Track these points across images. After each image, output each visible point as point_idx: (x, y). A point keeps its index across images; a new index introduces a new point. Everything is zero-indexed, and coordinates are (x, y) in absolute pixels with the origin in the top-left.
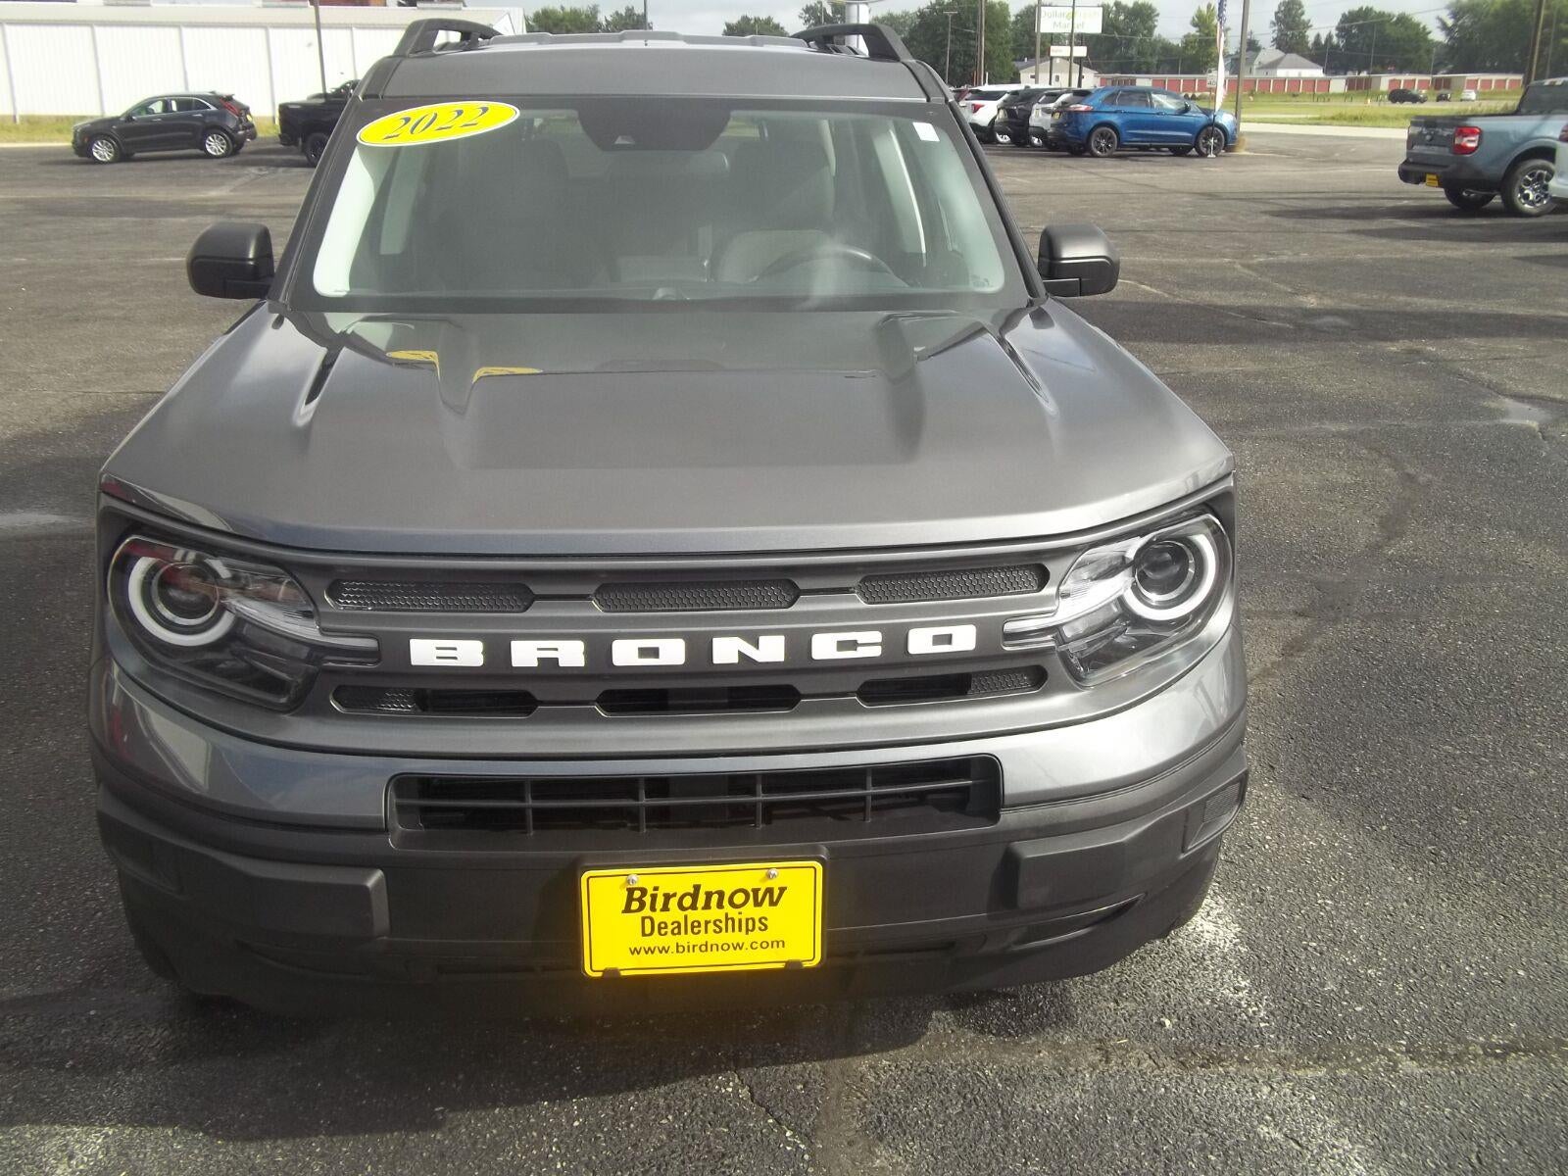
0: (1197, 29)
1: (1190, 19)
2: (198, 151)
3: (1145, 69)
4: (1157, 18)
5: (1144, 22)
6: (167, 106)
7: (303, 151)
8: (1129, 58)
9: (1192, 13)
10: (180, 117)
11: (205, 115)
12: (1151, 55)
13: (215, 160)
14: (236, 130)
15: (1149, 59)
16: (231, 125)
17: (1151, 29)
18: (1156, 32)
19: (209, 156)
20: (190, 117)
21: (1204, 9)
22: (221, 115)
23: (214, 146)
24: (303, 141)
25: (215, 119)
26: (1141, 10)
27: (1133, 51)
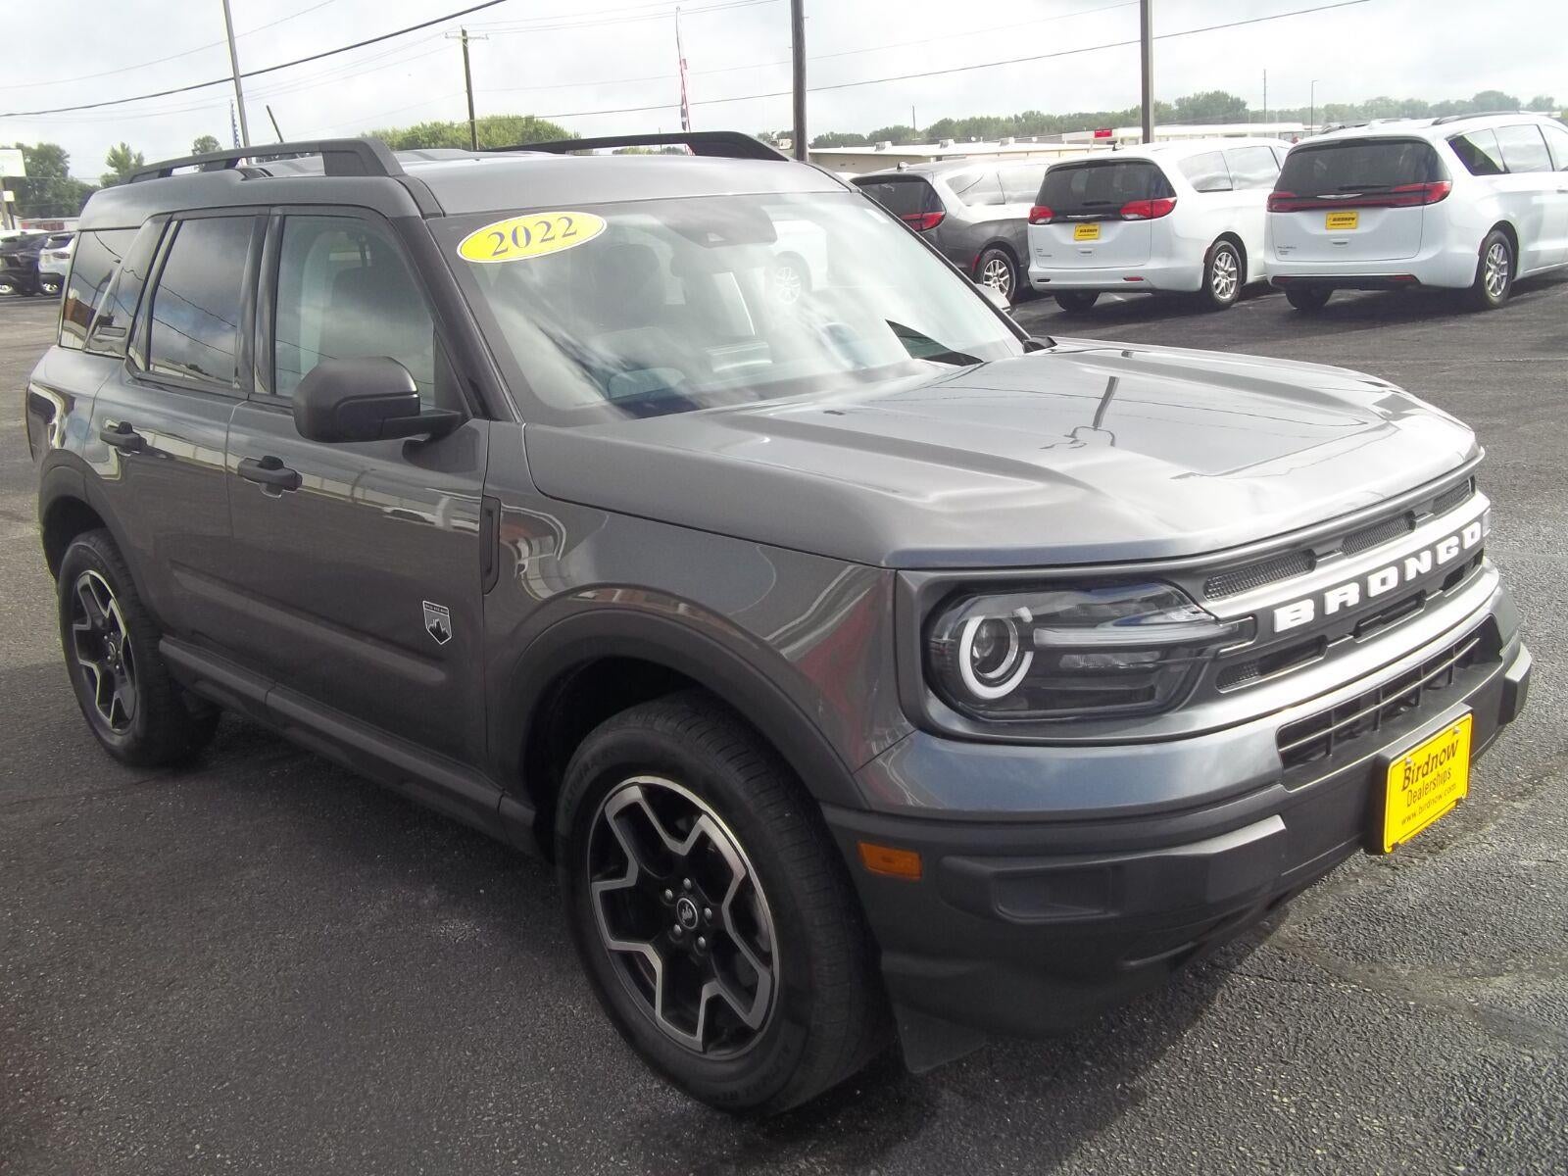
0: (115, 169)
1: (105, 160)
3: (67, 212)
4: (67, 159)
5: (54, 164)
8: (47, 202)
9: (106, 154)
12: (70, 197)
15: (69, 201)
17: (64, 171)
18: (70, 173)
21: (119, 150)
26: (48, 151)
27: (48, 195)
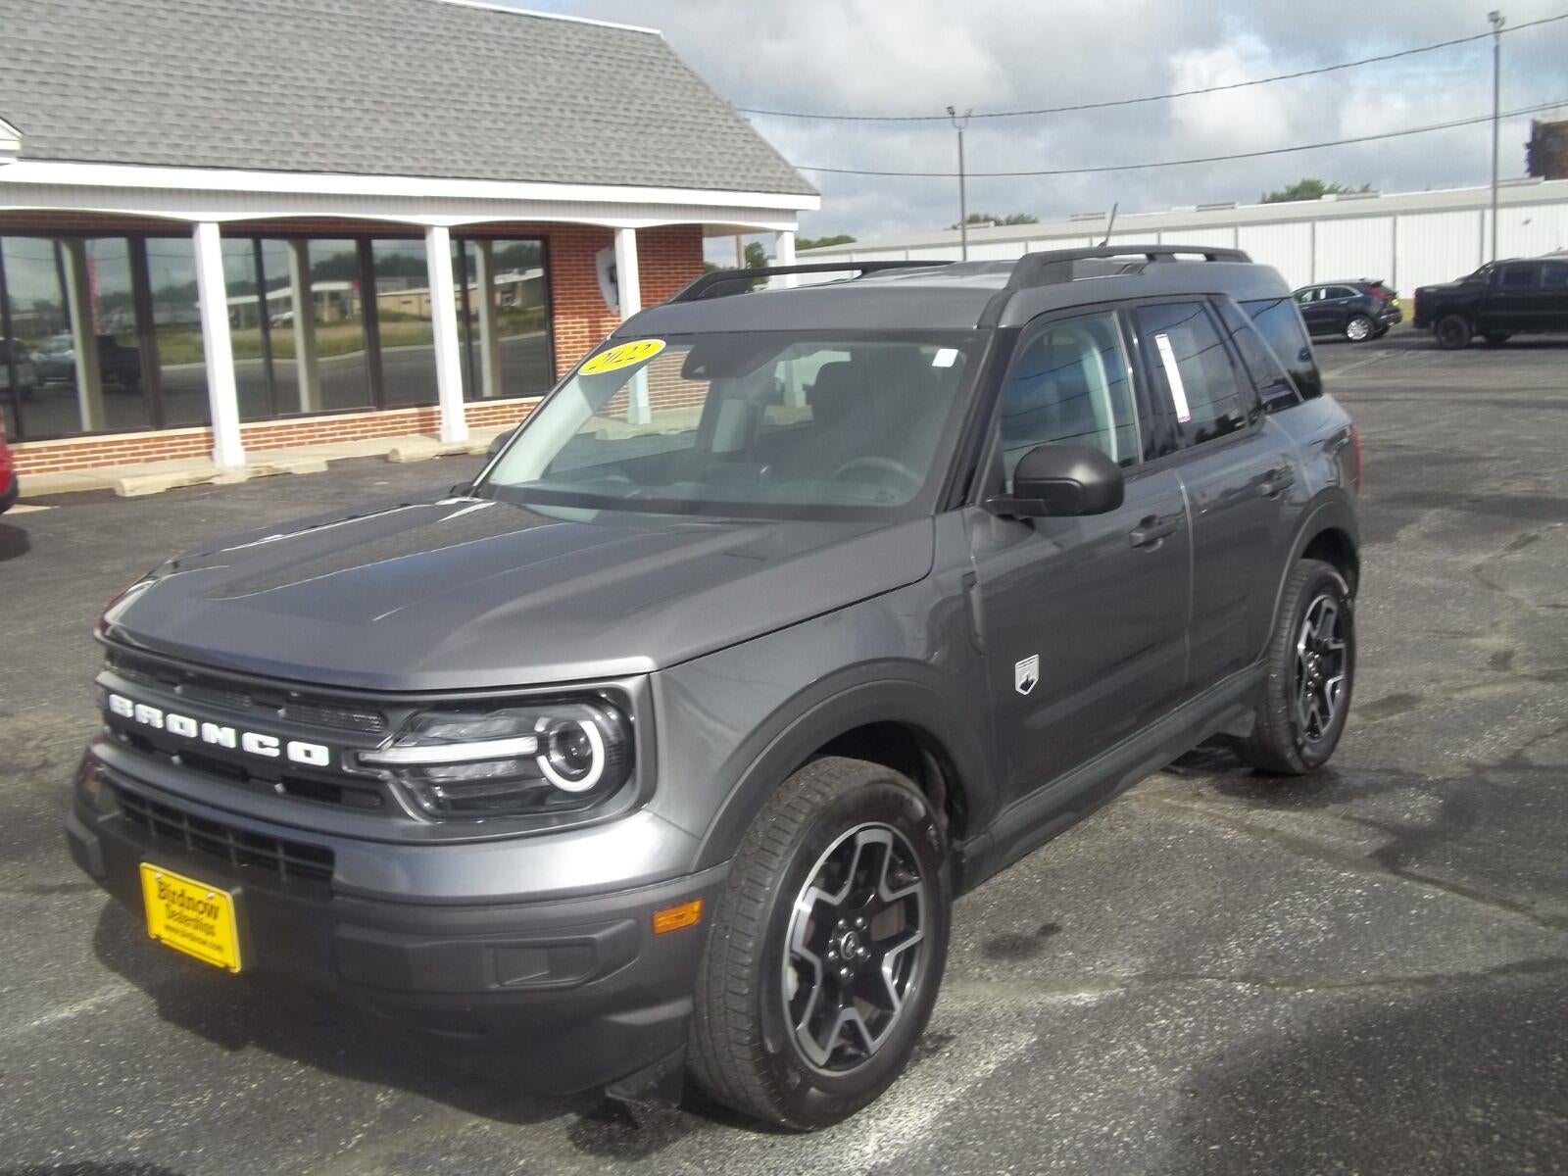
2: (1339, 336)
6: (1316, 295)
7: (1435, 333)
10: (1327, 305)
11: (1351, 301)
13: (1354, 345)
14: (1380, 314)
16: (1374, 309)
19: (1350, 341)
20: (1336, 304)
22: (1366, 301)
23: (1356, 330)
24: (1437, 324)
25: (1359, 305)
